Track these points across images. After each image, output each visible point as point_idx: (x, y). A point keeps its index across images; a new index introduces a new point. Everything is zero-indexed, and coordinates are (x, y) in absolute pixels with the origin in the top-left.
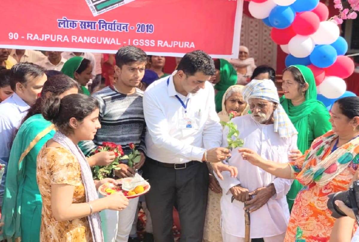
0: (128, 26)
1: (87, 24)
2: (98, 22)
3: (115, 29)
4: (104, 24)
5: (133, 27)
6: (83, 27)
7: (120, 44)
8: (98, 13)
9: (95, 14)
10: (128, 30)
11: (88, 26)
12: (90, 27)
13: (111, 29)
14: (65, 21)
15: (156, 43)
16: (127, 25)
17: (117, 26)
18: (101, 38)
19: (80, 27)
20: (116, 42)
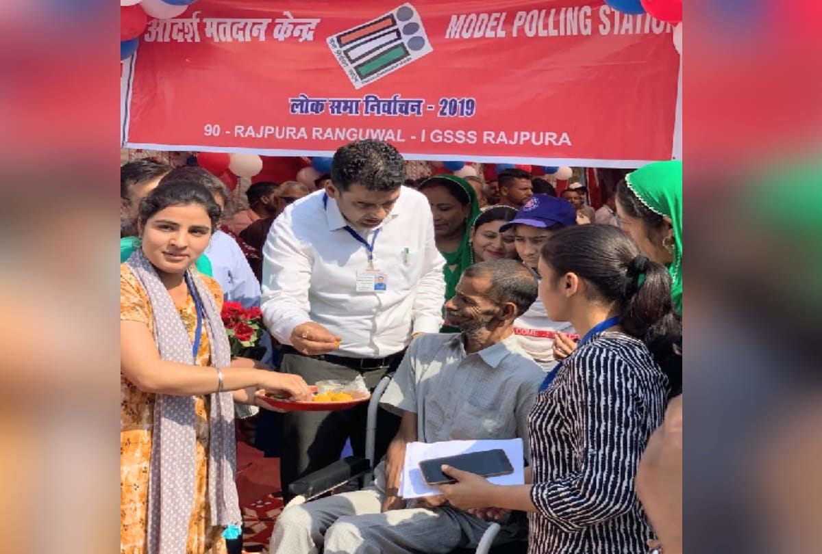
0: (422, 104)
1: (343, 104)
2: (364, 99)
3: (395, 112)
4: (376, 103)
5: (431, 106)
6: (336, 110)
7: (403, 140)
8: (363, 83)
9: (359, 84)
10: (421, 111)
11: (345, 109)
12: (348, 111)
13: (389, 112)
14: (302, 102)
15: (480, 137)
16: (420, 102)
17: (400, 105)
18: (368, 131)
19: (330, 110)
20: (395, 137)
